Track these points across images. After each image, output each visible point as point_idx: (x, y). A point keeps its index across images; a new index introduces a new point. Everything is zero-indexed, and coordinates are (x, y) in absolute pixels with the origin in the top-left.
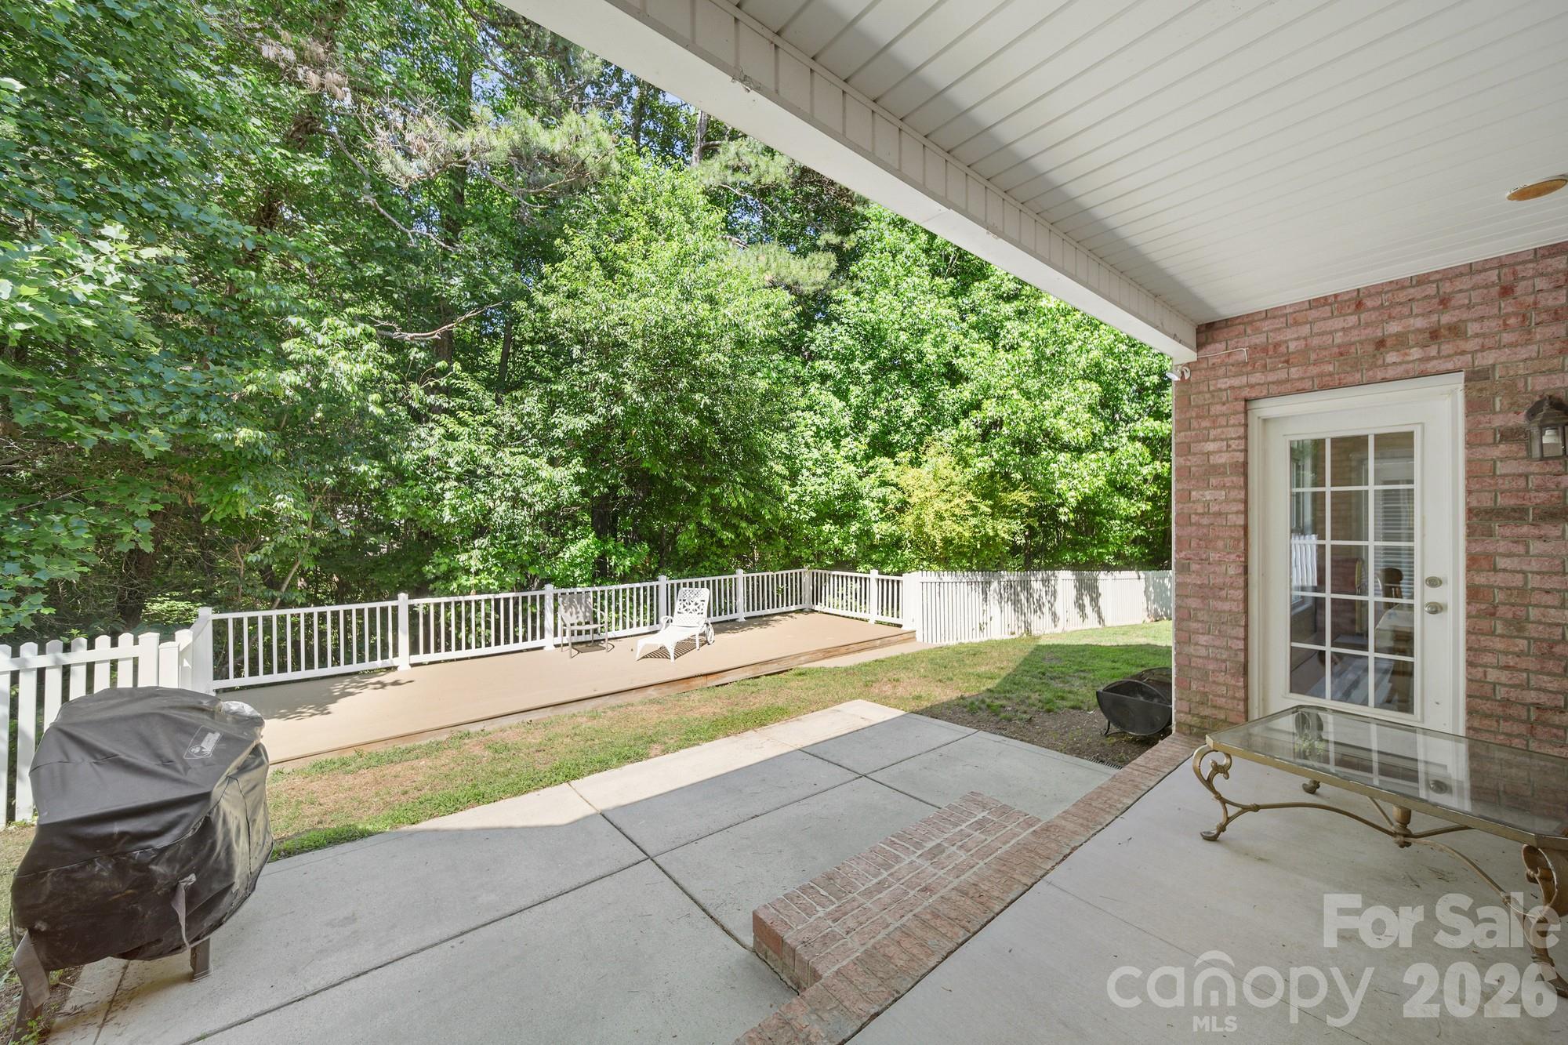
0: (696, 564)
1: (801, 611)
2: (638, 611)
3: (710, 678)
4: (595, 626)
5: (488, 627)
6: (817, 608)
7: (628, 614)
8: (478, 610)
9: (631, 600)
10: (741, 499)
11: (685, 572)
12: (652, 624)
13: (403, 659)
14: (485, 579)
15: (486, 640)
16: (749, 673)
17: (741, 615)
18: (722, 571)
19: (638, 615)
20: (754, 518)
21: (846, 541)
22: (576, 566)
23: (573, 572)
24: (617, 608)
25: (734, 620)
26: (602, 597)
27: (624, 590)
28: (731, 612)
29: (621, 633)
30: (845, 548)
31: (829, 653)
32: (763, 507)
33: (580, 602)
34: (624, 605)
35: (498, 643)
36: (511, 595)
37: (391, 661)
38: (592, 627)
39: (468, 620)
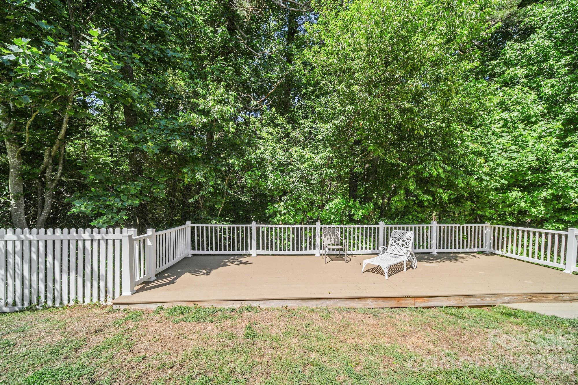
0: (403, 216)
1: (482, 253)
2: (366, 241)
3: (417, 300)
4: (341, 247)
5: (289, 241)
6: (497, 252)
7: (360, 242)
8: (285, 232)
9: (362, 234)
10: (441, 171)
11: (396, 221)
12: (374, 249)
13: (253, 252)
14: (288, 218)
15: (288, 247)
16: (453, 302)
17: (435, 250)
18: (422, 221)
19: (366, 243)
20: (450, 185)
21: (534, 204)
22: (332, 213)
23: (330, 216)
24: (354, 238)
25: (429, 253)
26: (346, 232)
27: (358, 228)
28: (427, 248)
29: (356, 252)
30: (533, 210)
31: (535, 298)
32: (457, 178)
33: (333, 233)
34: (358, 237)
35: (293, 249)
36: (299, 226)
37: (249, 252)
38: (339, 247)
39: (280, 237)
